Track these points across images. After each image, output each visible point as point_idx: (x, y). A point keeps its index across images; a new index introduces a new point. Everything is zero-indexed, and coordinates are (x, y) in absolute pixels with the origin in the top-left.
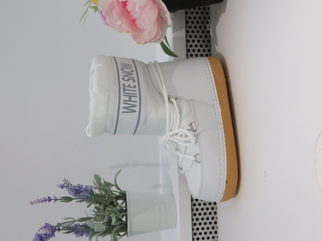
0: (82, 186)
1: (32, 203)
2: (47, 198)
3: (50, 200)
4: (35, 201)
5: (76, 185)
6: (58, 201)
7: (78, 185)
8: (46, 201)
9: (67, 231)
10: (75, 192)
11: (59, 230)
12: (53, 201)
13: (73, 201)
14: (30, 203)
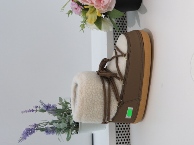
0: (51, 104)
1: (22, 112)
2: (31, 110)
3: (33, 111)
4: (24, 111)
5: (47, 104)
6: (37, 112)
7: (48, 104)
8: (30, 111)
9: (42, 130)
10: (46, 108)
11: (37, 129)
12: (34, 112)
13: (46, 112)
14: (21, 112)
